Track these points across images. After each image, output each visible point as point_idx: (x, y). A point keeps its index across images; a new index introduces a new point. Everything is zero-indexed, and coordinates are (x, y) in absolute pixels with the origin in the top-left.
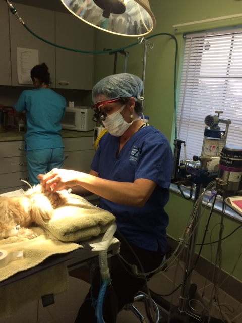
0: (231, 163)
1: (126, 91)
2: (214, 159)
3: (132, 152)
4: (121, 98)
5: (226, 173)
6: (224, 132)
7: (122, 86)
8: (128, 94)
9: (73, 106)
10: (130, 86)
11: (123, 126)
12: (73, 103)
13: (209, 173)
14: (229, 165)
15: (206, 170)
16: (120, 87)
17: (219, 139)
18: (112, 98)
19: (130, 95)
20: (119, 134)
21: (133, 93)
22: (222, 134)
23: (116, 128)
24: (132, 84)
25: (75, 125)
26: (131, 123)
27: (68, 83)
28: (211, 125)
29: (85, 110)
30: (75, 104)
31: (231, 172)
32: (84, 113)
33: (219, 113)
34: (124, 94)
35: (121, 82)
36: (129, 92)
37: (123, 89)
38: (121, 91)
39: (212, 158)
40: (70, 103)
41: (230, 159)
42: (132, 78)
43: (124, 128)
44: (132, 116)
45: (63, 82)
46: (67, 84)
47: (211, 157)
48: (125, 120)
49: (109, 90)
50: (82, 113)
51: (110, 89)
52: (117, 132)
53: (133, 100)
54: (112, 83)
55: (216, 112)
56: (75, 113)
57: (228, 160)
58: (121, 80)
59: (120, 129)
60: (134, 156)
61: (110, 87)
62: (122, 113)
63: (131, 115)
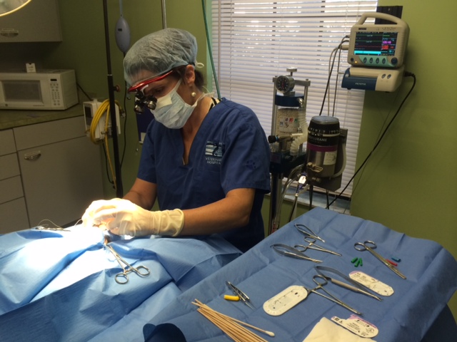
0: (326, 140)
1: (179, 57)
2: (297, 137)
3: (207, 150)
4: (174, 69)
5: (318, 154)
6: (302, 97)
7: (171, 49)
8: (183, 60)
9: (34, 70)
10: (182, 48)
11: (184, 111)
12: (33, 65)
13: (292, 157)
14: (323, 143)
15: (288, 153)
16: (169, 52)
17: (298, 108)
18: (160, 71)
19: (185, 63)
20: (180, 125)
21: (188, 58)
22: (301, 100)
23: (175, 116)
24: (184, 45)
25: (42, 101)
26: (195, 105)
27: (18, 32)
28: (285, 90)
29: (57, 76)
30: (36, 66)
31: (326, 153)
32: (55, 80)
33: (292, 71)
34: (177, 62)
35: (168, 45)
36: (184, 58)
37: (174, 54)
38: (172, 59)
39: (293, 135)
40: (28, 65)
41: (324, 135)
42: (181, 34)
43: (186, 114)
44: (193, 94)
45: (8, 31)
46: (16, 34)
47: (291, 133)
48: (186, 101)
49: (153, 61)
50: (52, 80)
51: (154, 58)
52: (177, 122)
53: (191, 68)
54: (156, 48)
55: (288, 70)
56: (39, 81)
57: (322, 137)
58: (168, 41)
59: (181, 117)
60: (213, 156)
61: (153, 55)
62: (179, 92)
63: (193, 92)
